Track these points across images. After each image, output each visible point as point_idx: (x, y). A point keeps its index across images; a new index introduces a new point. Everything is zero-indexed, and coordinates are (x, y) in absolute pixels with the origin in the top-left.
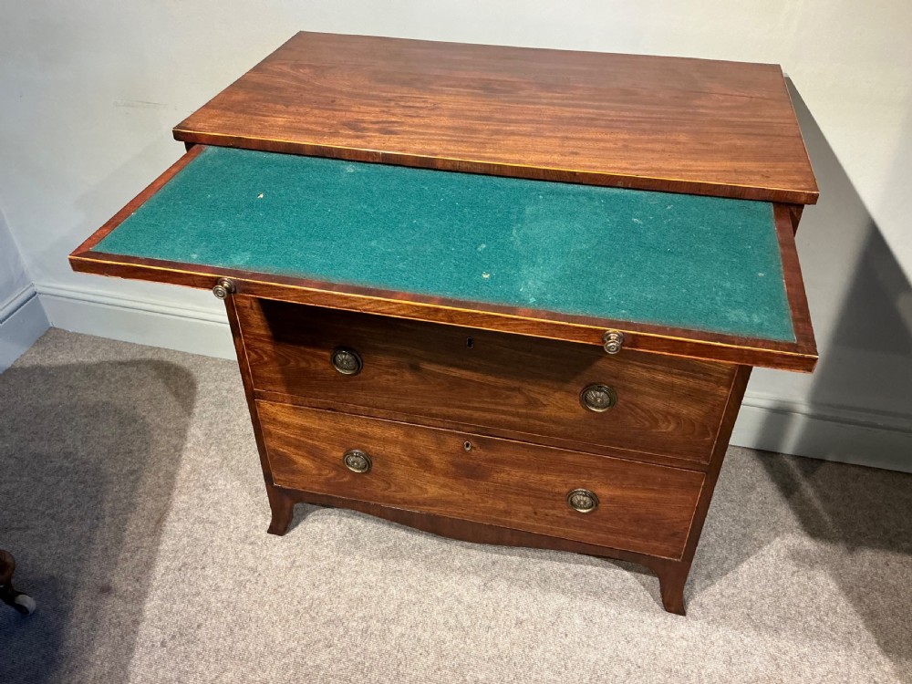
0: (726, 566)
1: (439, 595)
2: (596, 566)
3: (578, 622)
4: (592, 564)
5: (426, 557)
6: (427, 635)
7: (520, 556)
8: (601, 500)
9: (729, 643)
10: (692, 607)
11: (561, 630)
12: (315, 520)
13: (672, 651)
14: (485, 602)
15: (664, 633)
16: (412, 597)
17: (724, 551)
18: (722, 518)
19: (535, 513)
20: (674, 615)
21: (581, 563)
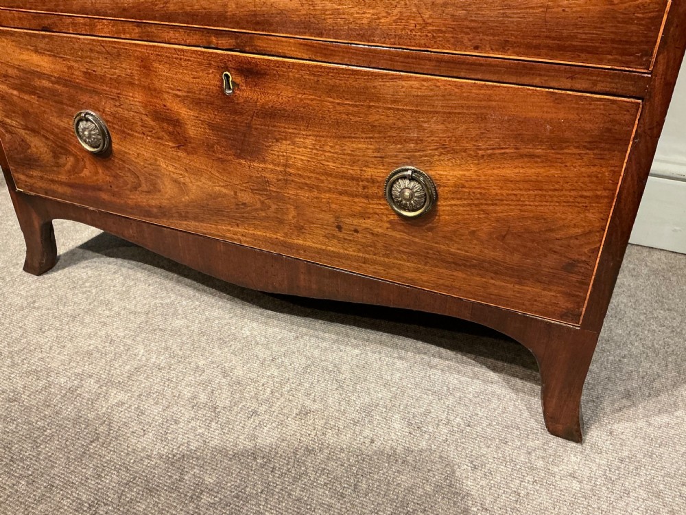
0: (656, 385)
1: (201, 363)
2: (447, 359)
3: (397, 426)
4: (441, 357)
5: (207, 319)
6: (157, 410)
7: (338, 334)
8: (440, 190)
9: (658, 495)
10: (594, 435)
11: (367, 432)
12: (87, 267)
13: (549, 493)
14: (263, 381)
15: (540, 463)
16: (163, 360)
17: (655, 367)
18: (654, 327)
19: (339, 228)
20: (561, 440)
21: (425, 353)
